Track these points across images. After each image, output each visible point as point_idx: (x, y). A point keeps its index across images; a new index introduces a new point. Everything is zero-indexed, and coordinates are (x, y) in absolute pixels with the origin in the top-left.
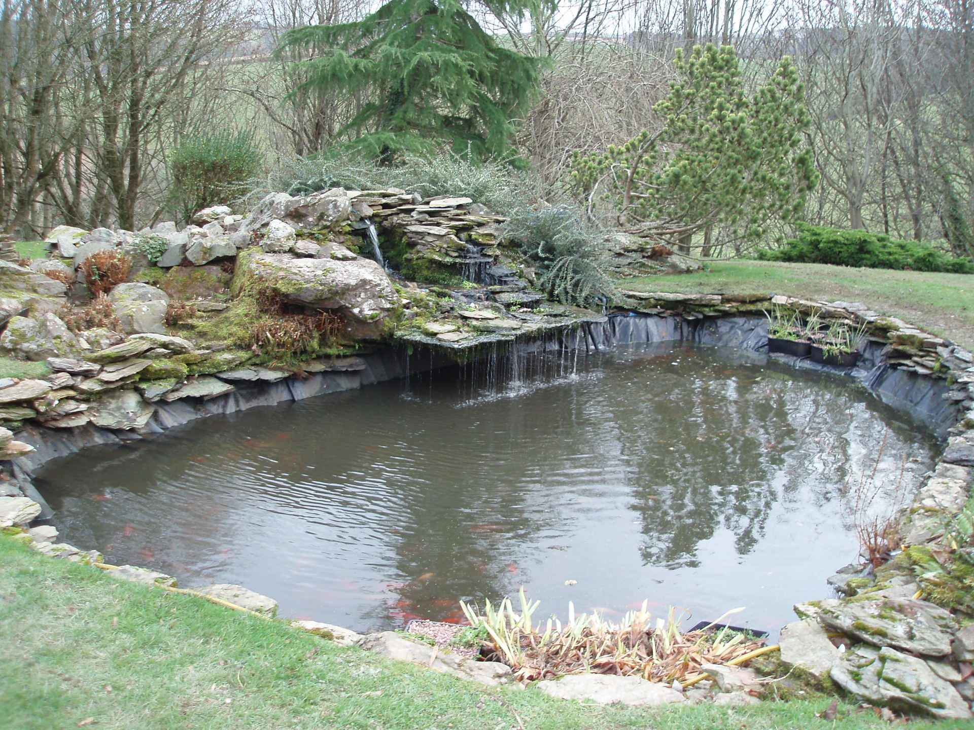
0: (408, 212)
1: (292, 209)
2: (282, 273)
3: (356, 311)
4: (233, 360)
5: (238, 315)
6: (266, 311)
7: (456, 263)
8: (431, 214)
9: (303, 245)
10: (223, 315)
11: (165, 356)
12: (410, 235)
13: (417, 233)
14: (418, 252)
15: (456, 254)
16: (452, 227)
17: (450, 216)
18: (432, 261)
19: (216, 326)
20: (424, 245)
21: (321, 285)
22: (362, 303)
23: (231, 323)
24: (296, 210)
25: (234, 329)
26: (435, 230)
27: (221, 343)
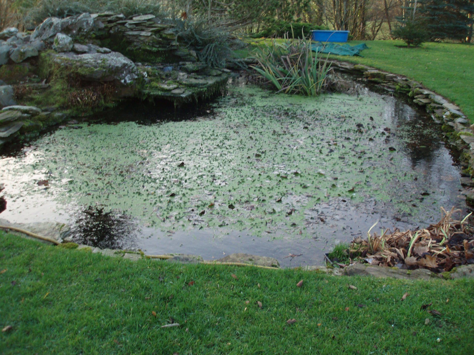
0: (123, 24)
1: (65, 26)
2: (78, 64)
3: (123, 81)
4: (63, 116)
5: (58, 90)
6: (72, 86)
7: (159, 51)
8: (137, 24)
9: (78, 46)
10: (49, 91)
11: (28, 118)
12: (128, 37)
13: (133, 36)
14: (135, 46)
15: (158, 46)
16: (152, 31)
17: (147, 25)
18: (147, 50)
19: (46, 97)
20: (138, 42)
21: (104, 68)
22: (125, 77)
23: (55, 95)
24: (67, 27)
25: (58, 98)
26: (143, 33)
27: (53, 107)
